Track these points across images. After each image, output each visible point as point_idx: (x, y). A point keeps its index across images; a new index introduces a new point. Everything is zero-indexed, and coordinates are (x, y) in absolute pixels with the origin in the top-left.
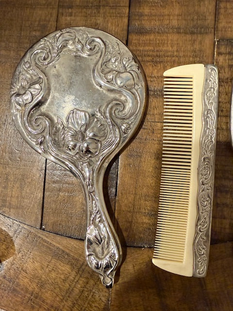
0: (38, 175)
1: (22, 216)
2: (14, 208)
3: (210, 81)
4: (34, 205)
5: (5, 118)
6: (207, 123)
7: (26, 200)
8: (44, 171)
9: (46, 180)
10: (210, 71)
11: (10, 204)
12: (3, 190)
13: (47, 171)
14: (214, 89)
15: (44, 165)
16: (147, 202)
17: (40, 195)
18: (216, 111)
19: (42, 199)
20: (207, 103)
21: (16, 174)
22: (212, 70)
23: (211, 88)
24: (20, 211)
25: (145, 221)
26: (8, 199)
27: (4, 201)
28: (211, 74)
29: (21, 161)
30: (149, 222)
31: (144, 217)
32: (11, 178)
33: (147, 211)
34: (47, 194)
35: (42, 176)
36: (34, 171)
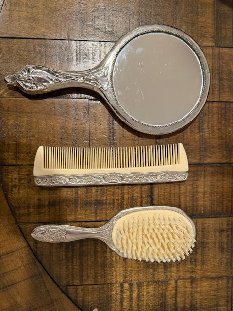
0: (39, 33)
1: (3, 21)
2: (10, 13)
3: (177, 175)
4: (14, 30)
5: (85, 3)
6: (147, 176)
7: (17, 23)
8: (43, 38)
9: (36, 40)
10: (184, 175)
11: (14, 10)
12: (25, 3)
13: (44, 40)
14: (171, 179)
15: (48, 38)
16: (25, 122)
17: (23, 36)
18: (157, 182)
19: (20, 37)
20: (161, 175)
21: (38, 14)
22: (185, 177)
23: (172, 177)
24: (8, 19)
25: (11, 121)
26: (17, 8)
27: (15, 5)
28: (182, 175)
29: (50, 18)
30: (10, 125)
31: (13, 120)
32: (35, 10)
33: (19, 122)
34: (24, 41)
35: (39, 37)
36: (43, 30)
